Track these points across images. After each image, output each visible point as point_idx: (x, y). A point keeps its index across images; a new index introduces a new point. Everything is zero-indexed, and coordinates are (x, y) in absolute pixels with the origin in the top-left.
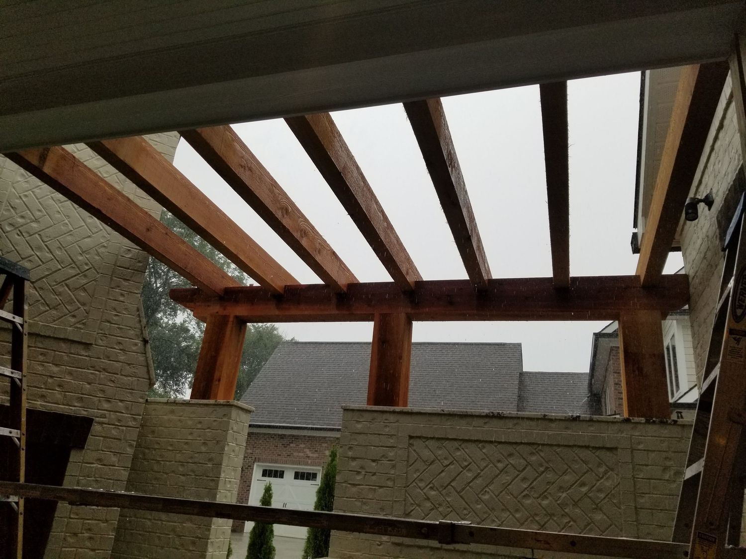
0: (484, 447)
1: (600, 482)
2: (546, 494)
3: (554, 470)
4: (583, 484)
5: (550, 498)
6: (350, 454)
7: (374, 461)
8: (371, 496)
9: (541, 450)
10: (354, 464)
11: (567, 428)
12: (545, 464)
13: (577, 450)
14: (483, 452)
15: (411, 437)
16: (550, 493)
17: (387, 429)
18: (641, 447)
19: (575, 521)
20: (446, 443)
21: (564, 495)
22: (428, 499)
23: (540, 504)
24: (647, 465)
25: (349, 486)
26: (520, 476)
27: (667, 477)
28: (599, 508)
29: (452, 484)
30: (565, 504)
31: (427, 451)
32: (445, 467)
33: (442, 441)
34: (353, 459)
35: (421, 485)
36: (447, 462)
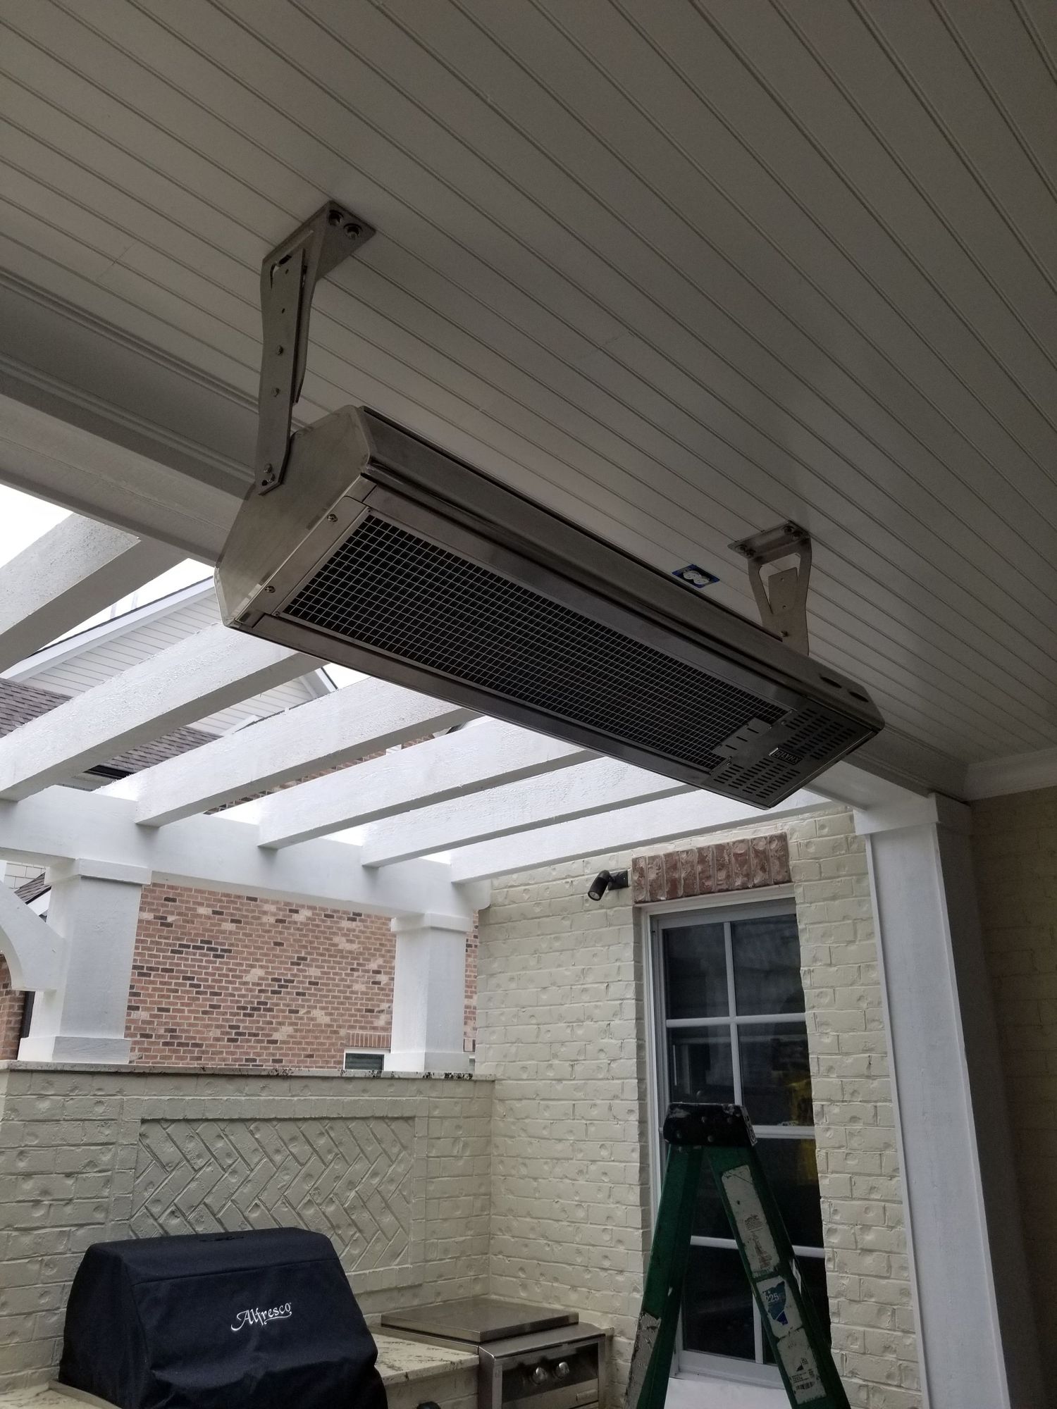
0: (257, 1129)
1: (392, 1168)
2: (331, 1196)
3: (344, 1157)
4: (375, 1174)
5: (337, 1202)
6: (22, 1165)
7: (68, 1175)
8: (61, 1249)
9: (331, 1128)
10: (28, 1185)
11: (365, 1091)
12: (336, 1150)
13: (372, 1124)
14: (256, 1139)
15: (144, 1121)
16: (336, 1194)
17: (100, 1109)
18: (436, 1113)
19: (360, 1231)
20: (201, 1128)
21: (353, 1194)
23: (324, 1213)
24: (439, 1138)
25: (15, 1234)
26: (302, 1172)
27: (455, 1153)
28: (388, 1207)
29: (206, 1201)
30: (353, 1208)
31: (169, 1144)
32: (196, 1171)
33: (195, 1125)
34: (28, 1175)
35: (156, 1210)
36: (200, 1162)
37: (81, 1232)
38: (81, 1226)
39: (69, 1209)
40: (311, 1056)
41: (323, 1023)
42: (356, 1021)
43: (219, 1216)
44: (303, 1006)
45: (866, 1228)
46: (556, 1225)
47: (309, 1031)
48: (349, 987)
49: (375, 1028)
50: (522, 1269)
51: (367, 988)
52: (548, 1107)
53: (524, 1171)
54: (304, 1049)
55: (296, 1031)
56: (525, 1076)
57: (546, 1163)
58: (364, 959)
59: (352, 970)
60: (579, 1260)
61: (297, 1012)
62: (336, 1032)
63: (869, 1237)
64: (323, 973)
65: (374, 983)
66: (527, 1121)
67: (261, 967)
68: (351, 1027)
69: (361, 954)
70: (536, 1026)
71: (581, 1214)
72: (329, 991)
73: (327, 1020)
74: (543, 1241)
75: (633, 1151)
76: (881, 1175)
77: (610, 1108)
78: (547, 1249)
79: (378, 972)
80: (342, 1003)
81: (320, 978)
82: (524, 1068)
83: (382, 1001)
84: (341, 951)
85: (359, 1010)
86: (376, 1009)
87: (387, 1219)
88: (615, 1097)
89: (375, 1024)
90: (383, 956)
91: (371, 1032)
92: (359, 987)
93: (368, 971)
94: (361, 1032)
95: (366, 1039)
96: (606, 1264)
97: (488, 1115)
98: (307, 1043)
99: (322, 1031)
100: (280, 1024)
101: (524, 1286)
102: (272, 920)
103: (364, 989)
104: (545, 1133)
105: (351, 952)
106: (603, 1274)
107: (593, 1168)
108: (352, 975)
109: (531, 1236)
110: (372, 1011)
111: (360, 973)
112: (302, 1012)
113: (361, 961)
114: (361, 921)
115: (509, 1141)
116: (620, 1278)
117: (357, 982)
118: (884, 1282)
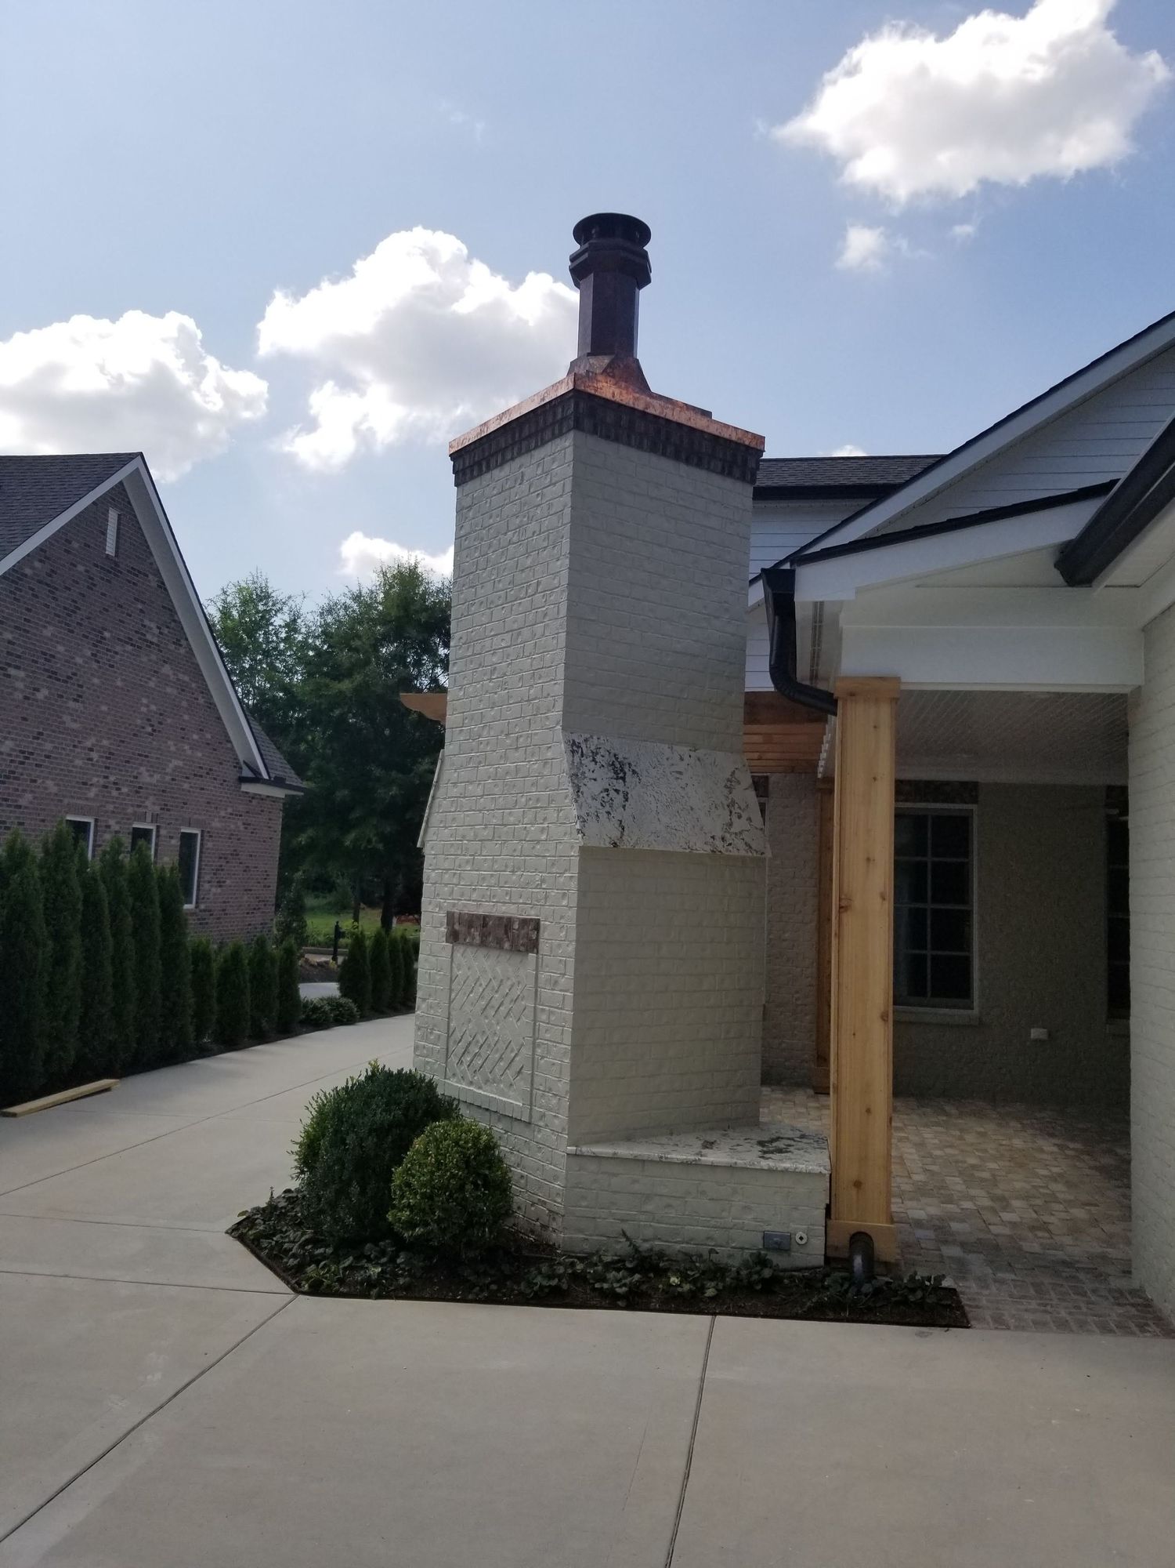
41: (53, 792)
42: (75, 792)
44: (40, 777)
49: (87, 799)
51: (84, 763)
55: (35, 798)
58: (83, 738)
59: (74, 746)
61: (35, 781)
64: (55, 748)
65: (89, 759)
67: (12, 739)
69: (80, 732)
72: (58, 764)
73: (55, 789)
80: (66, 776)
81: (52, 752)
83: (92, 775)
85: (77, 783)
90: (95, 736)
91: (83, 803)
93: (84, 748)
94: (77, 802)
95: (80, 809)
99: (52, 800)
100: (24, 791)
102: (21, 696)
103: (81, 765)
105: (74, 730)
108: (74, 751)
110: (85, 784)
111: (79, 750)
113: (80, 740)
114: (83, 702)
117: (77, 757)
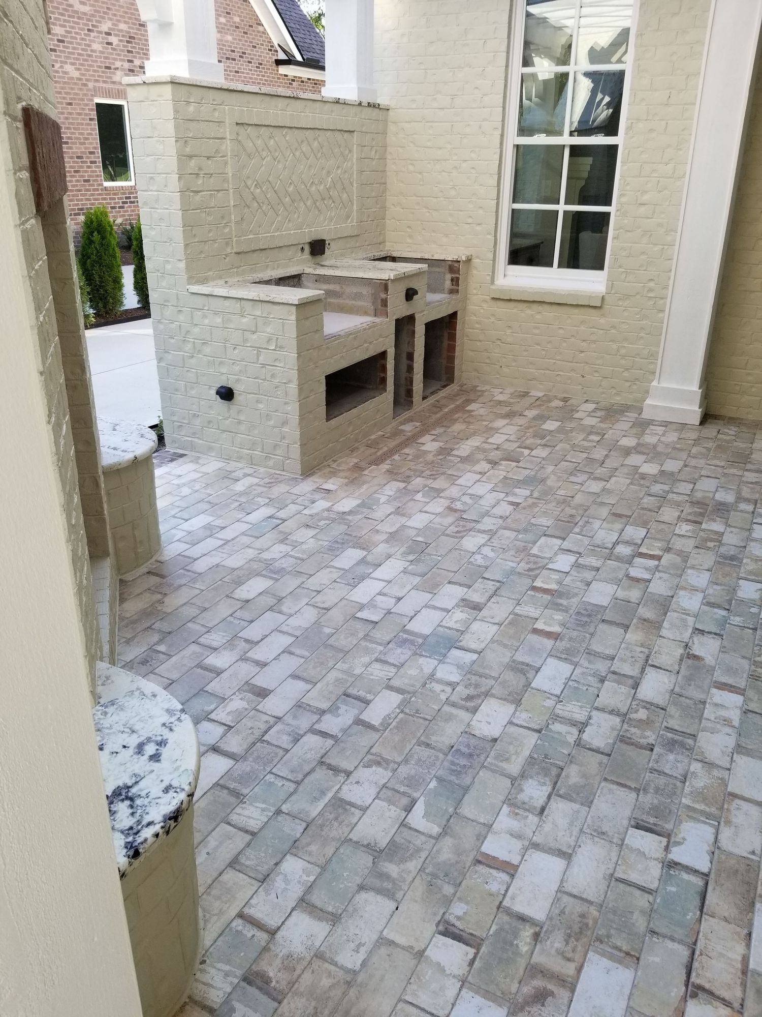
0: (287, 133)
1: (345, 164)
2: (321, 180)
3: (325, 155)
4: (338, 167)
5: (323, 184)
6: (188, 150)
7: (209, 158)
8: (213, 205)
9: (319, 135)
10: (193, 163)
11: (332, 111)
12: (321, 151)
14: (287, 140)
15: (237, 124)
16: (323, 179)
17: (216, 114)
18: (363, 129)
20: (262, 131)
21: (330, 179)
22: (254, 199)
23: (318, 190)
24: (365, 146)
25: (192, 194)
26: (308, 163)
27: (372, 156)
28: (344, 188)
29: (270, 179)
30: (330, 188)
31: (249, 141)
32: (263, 159)
33: (259, 128)
34: (191, 157)
35: (249, 183)
36: (264, 154)
37: (220, 194)
38: (218, 191)
39: (212, 180)
40: (70, 104)
41: (74, 76)
42: (99, 76)
43: (276, 189)
44: (56, 61)
45: (645, 192)
46: (435, 200)
47: (65, 83)
48: (89, 46)
49: (114, 83)
50: (409, 227)
51: (103, 48)
52: (432, 127)
53: (411, 168)
54: (64, 98)
56: (414, 106)
57: (429, 163)
58: (97, 21)
60: (450, 219)
62: (85, 85)
63: (646, 198)
64: (67, 32)
65: (108, 43)
66: (415, 136)
68: (97, 81)
69: (93, 15)
70: (423, 71)
71: (453, 193)
72: (74, 48)
73: (76, 74)
74: (425, 210)
75: (495, 153)
76: (661, 163)
77: (480, 127)
78: (428, 214)
79: (109, 34)
80: (86, 60)
81: (65, 36)
82: (413, 101)
83: (115, 59)
84: (77, 12)
85: (100, 67)
86: (113, 67)
87: (345, 196)
88: (485, 120)
89: (114, 80)
90: (111, 19)
91: (111, 86)
92: (96, 46)
93: (100, 32)
94: (104, 85)
95: (109, 92)
96: (470, 220)
97: (384, 133)
98: (67, 93)
99: (75, 84)
101: (411, 237)
103: (101, 49)
104: (429, 144)
105: (85, 14)
106: (468, 226)
107: (464, 165)
108: (89, 35)
109: (417, 207)
110: (109, 68)
111: (95, 34)
112: (57, 66)
113: (94, 23)
115: (400, 150)
116: (478, 228)
117: (94, 42)
118: (649, 220)
